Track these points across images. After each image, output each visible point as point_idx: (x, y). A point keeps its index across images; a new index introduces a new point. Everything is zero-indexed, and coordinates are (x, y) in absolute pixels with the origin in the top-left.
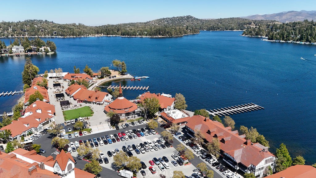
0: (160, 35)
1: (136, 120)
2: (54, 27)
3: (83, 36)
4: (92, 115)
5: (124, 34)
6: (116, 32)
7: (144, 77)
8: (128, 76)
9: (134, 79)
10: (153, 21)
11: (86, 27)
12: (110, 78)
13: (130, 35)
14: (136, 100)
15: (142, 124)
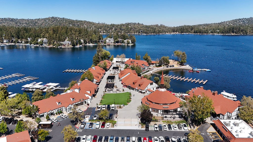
0: (233, 33)
1: (174, 122)
2: (142, 27)
3: (161, 34)
4: (127, 103)
5: (196, 32)
6: (190, 30)
7: (205, 69)
8: (187, 67)
9: (193, 70)
10: (228, 21)
11: (165, 27)
12: (167, 67)
13: (202, 33)
14: (185, 95)
15: (183, 130)
